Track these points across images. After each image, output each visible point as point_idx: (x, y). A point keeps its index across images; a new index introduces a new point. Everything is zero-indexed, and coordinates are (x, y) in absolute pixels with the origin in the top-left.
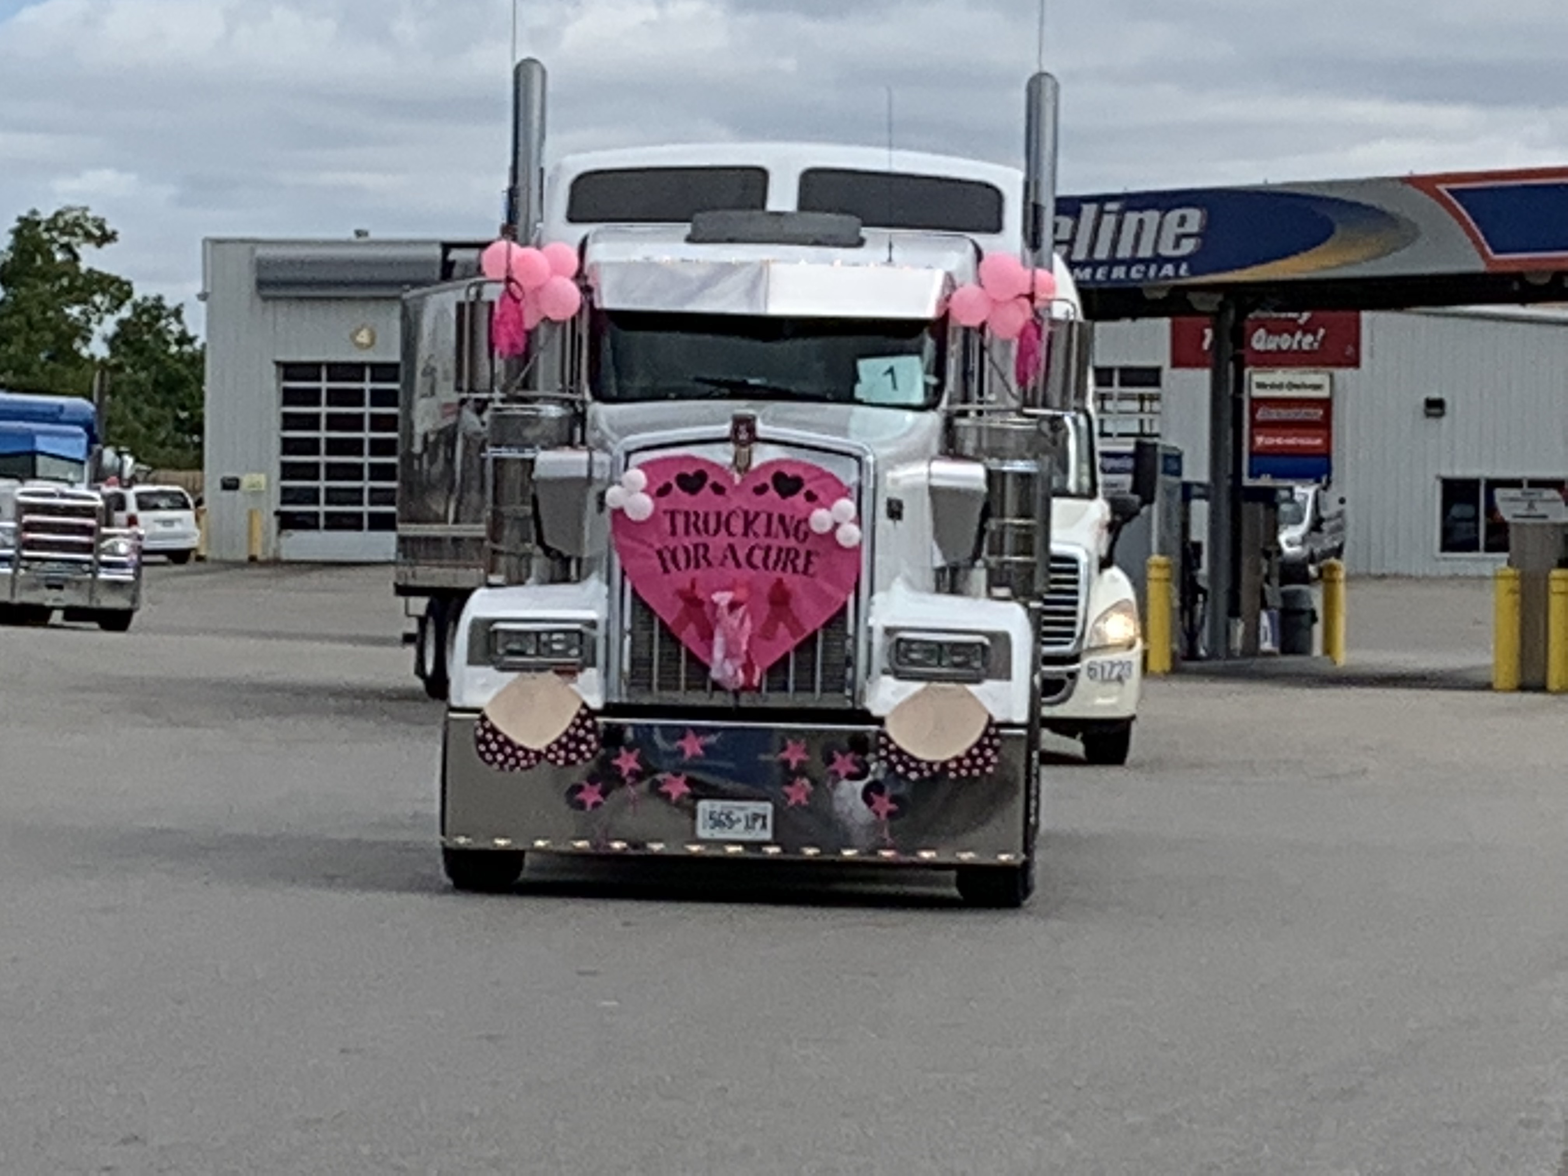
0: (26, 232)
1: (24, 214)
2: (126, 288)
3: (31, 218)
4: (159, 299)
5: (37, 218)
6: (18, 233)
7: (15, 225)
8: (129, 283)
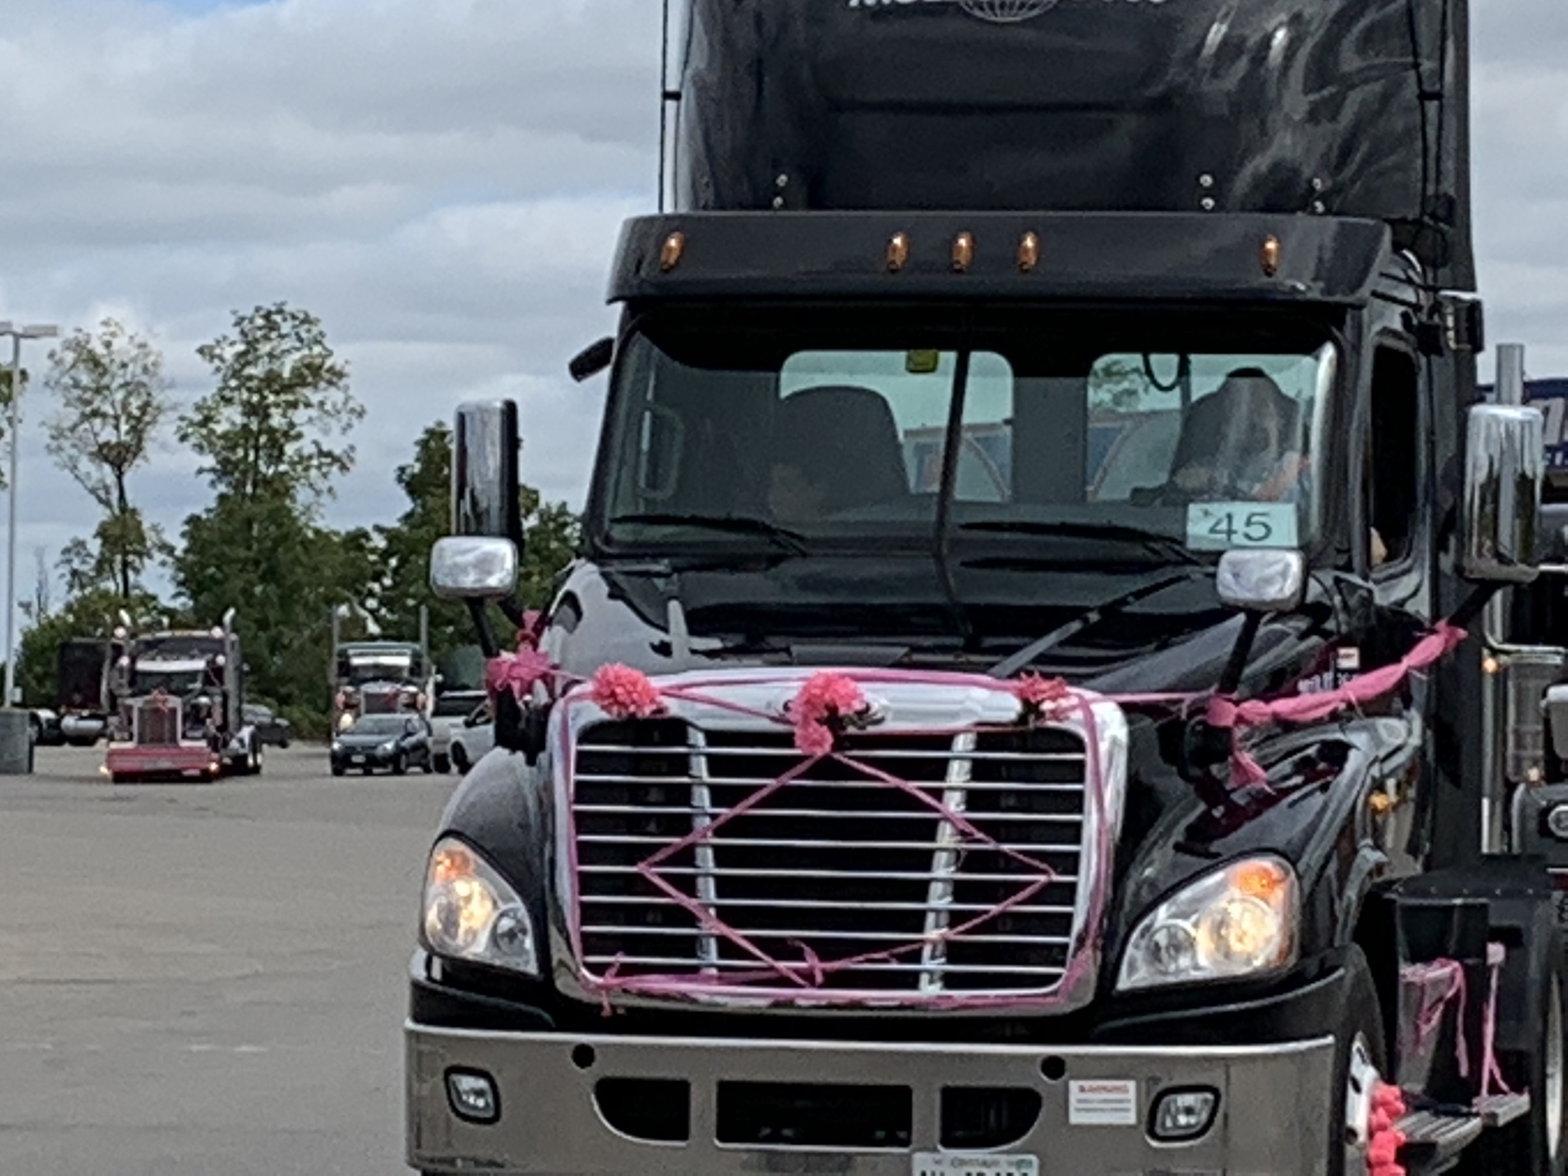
0: (432, 444)
1: (431, 425)
2: (534, 496)
3: (438, 429)
4: (564, 505)
5: (444, 429)
6: (424, 444)
7: (420, 435)
8: (536, 492)
